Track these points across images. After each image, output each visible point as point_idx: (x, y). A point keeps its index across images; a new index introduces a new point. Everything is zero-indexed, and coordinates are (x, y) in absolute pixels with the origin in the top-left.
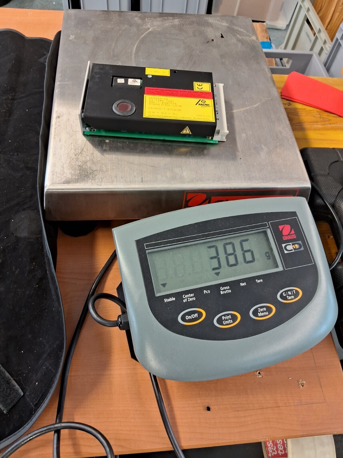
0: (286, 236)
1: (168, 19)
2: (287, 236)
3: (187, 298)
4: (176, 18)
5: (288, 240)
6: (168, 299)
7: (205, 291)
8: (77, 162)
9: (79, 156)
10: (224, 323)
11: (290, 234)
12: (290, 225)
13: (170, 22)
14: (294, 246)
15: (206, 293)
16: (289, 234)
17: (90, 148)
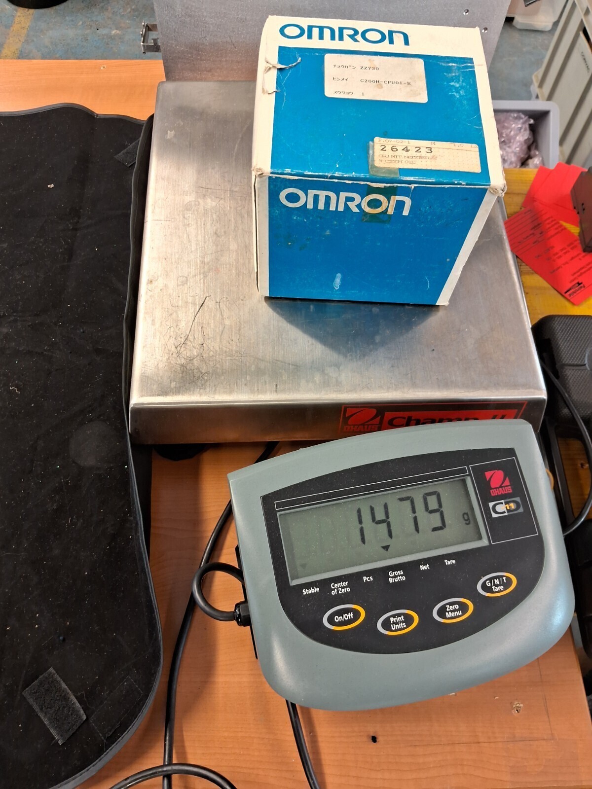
0: (495, 490)
2: (498, 489)
3: (337, 589)
5: (498, 496)
6: (308, 589)
7: (365, 578)
8: (178, 359)
9: (182, 349)
10: (393, 628)
11: (504, 485)
12: (503, 471)
15: (366, 580)
16: (501, 485)
17: (198, 335)
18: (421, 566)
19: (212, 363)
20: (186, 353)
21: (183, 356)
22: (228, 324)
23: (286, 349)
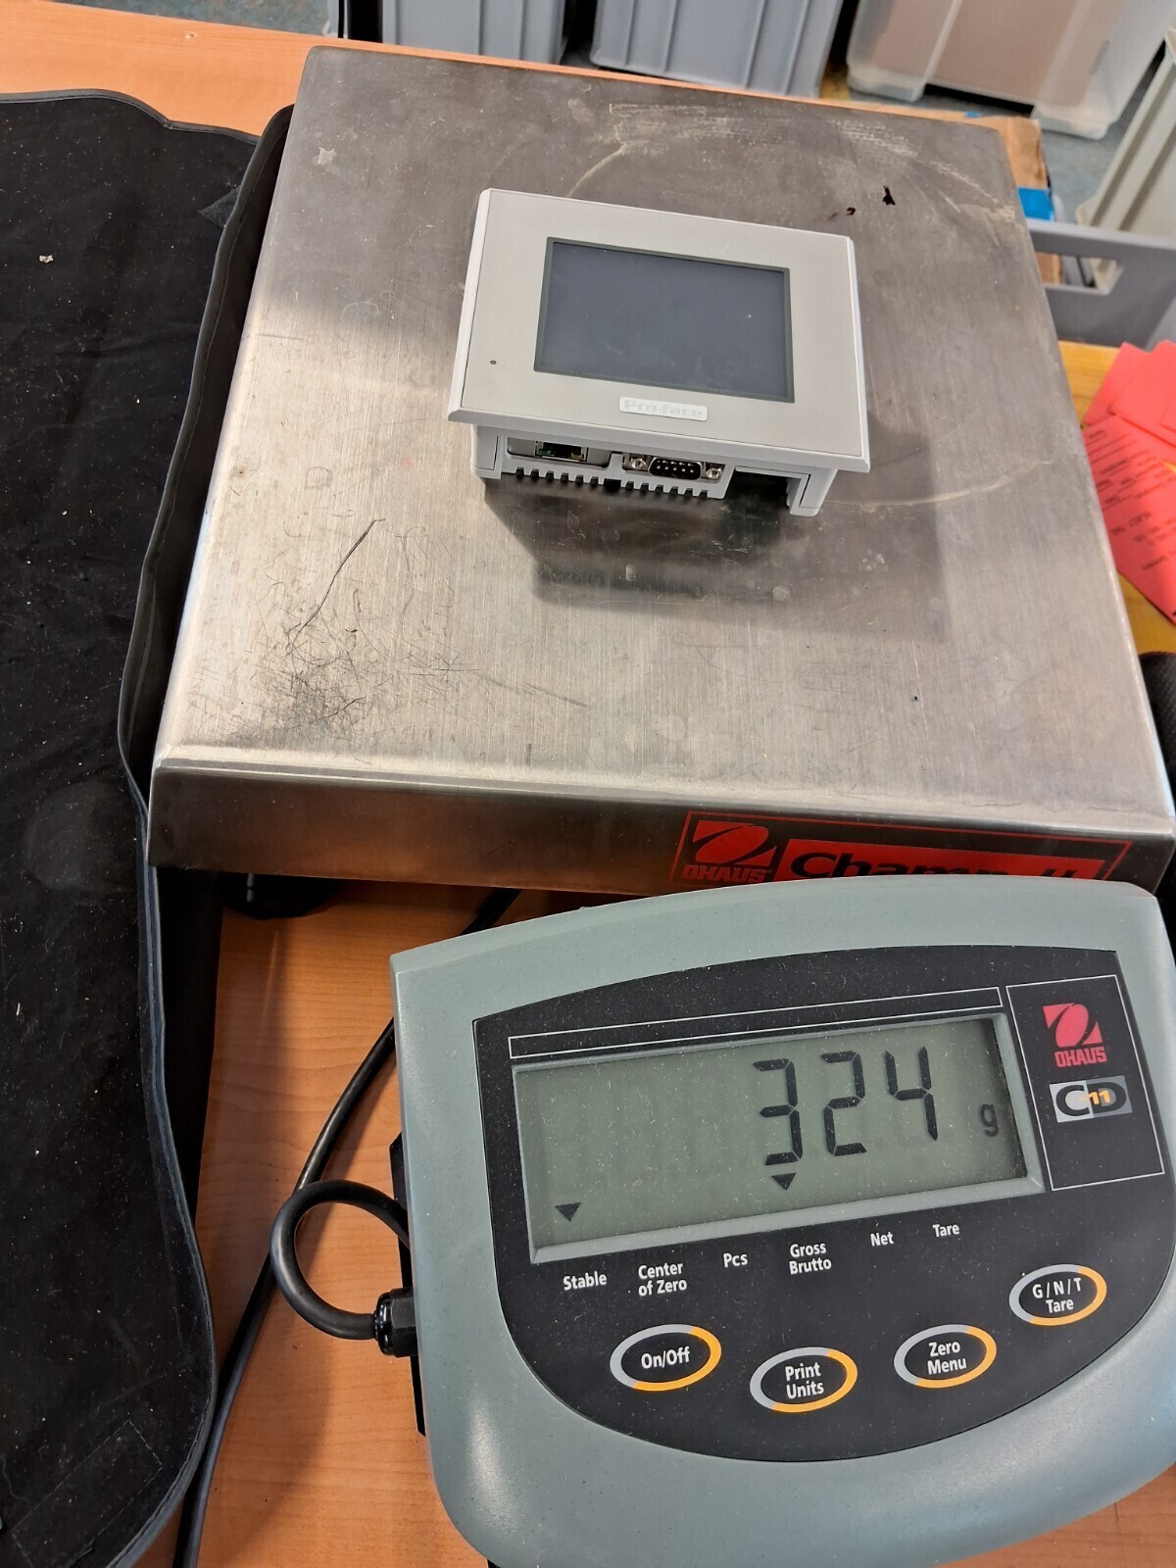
0: (1066, 1052)
1: (689, 115)
2: (1072, 1052)
3: (654, 1280)
4: (722, 110)
5: (1074, 1068)
6: (577, 1277)
7: (728, 1259)
8: (289, 661)
9: (302, 638)
10: (792, 1394)
11: (1085, 1043)
12: (1086, 1006)
13: (695, 128)
14: (1094, 1094)
15: (730, 1263)
16: (1081, 1042)
17: (346, 608)
18: (872, 1235)
19: (374, 680)
20: (310, 647)
21: (303, 655)
22: (420, 589)
23: (561, 662)
